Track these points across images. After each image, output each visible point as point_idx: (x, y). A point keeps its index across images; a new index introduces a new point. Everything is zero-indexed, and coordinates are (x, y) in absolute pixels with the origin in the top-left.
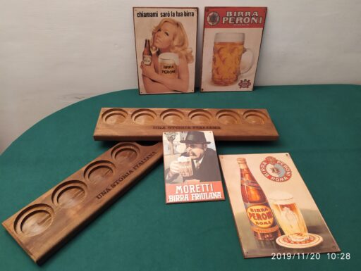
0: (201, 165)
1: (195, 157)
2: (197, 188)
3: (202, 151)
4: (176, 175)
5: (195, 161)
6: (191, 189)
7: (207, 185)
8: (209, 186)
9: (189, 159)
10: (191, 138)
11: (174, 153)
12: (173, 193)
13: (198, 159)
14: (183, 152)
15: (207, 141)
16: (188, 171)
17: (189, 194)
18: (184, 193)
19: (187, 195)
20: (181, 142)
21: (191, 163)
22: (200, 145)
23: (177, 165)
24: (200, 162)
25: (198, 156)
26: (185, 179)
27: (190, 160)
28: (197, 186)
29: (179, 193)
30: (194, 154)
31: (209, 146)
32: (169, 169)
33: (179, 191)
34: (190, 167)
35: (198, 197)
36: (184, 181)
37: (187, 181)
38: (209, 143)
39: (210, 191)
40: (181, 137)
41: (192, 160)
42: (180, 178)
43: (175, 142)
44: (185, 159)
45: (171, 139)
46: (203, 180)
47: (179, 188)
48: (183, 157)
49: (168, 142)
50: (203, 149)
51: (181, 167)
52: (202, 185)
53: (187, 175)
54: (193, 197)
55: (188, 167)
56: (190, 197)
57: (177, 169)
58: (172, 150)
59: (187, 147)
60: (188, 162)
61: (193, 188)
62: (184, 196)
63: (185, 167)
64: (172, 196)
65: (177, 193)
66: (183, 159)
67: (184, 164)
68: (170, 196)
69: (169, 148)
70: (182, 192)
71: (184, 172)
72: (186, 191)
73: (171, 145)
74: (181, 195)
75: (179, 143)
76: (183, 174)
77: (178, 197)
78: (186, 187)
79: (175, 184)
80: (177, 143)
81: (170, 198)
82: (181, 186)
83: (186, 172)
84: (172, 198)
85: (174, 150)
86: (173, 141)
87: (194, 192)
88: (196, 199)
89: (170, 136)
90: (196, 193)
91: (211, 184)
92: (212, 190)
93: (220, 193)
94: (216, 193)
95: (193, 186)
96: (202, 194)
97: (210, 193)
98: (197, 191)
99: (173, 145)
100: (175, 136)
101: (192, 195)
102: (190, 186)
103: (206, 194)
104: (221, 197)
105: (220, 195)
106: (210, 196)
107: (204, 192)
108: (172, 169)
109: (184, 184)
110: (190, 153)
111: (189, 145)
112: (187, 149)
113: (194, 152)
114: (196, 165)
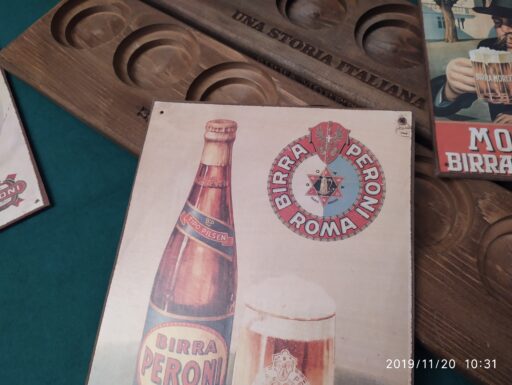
4: (467, 98)
11: (456, 35)
12: (462, 146)
14: (485, 35)
16: (505, 89)
18: (494, 151)
19: (508, 158)
20: (477, 9)
29: (481, 149)
32: (443, 78)
33: (480, 144)
37: (505, 117)
42: (481, 106)
43: (456, 10)
44: (492, 56)
45: (445, 2)
47: (477, 133)
48: (482, 49)
49: (438, 10)
51: (481, 76)
53: (504, 99)
55: (504, 78)
58: (449, 30)
59: (498, 25)
60: (505, 65)
62: (499, 160)
63: (496, 78)
64: (457, 155)
65: (473, 147)
66: (485, 55)
67: (491, 70)
68: (449, 155)
69: (440, 23)
70: (489, 148)
71: (493, 91)
72: (504, 144)
73: (446, 17)
74: (486, 157)
75: (472, 12)
76: (491, 95)
77: (475, 159)
78: (501, 134)
79: (466, 123)
80: (464, 13)
81: (451, 162)
82: (484, 131)
83: (497, 91)
84: (458, 161)
85: (455, 30)
86: (452, 6)
99: (452, 18)
108: (454, 79)
109: (495, 123)
110: (509, 40)
111: (504, 20)
112: (499, 30)
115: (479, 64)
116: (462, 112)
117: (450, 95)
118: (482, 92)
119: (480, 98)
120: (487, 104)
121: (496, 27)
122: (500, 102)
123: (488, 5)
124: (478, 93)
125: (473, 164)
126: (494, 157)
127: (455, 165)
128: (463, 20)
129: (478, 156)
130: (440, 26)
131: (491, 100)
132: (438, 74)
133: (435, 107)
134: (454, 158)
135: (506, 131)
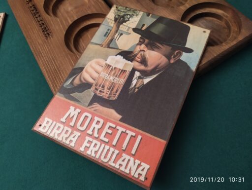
1: (142, 67)
2: (106, 130)
3: (163, 60)
4: (88, 85)
5: (137, 74)
6: (94, 125)
7: (130, 133)
8: (133, 138)
9: (129, 66)
11: (110, 44)
12: (56, 118)
13: (145, 74)
14: (127, 49)
15: (187, 46)
16: (111, 88)
17: (83, 134)
18: (74, 128)
19: (78, 134)
20: (135, 30)
21: (127, 74)
22: (166, 49)
23: (99, 69)
24: (147, 80)
25: (149, 68)
26: (96, 99)
27: (129, 69)
28: (109, 124)
29: (67, 123)
30: (144, 61)
31: (184, 57)
34: (122, 81)
35: (93, 150)
36: (91, 103)
37: (97, 106)
38: (190, 51)
39: (127, 151)
41: (134, 70)
43: (123, 28)
44: (121, 63)
45: (120, 20)
47: (73, 111)
49: (112, 24)
50: (168, 57)
51: (104, 75)
52: (121, 129)
53: (105, 94)
54: (86, 144)
55: (117, 80)
56: (81, 140)
57: (95, 75)
58: (110, 38)
59: (140, 43)
60: (123, 71)
61: (97, 127)
62: (72, 133)
63: (112, 78)
64: (51, 121)
65: (63, 120)
66: (117, 62)
67: (113, 72)
68: (47, 119)
69: (107, 32)
70: (72, 124)
71: (103, 87)
72: (82, 125)
73: (113, 30)
74: (66, 128)
75: (131, 31)
76: (100, 88)
77: (59, 128)
78: (86, 117)
79: (72, 102)
80: (125, 30)
81: (44, 124)
82: (78, 110)
83: (106, 88)
84: (48, 126)
85: (112, 40)
86: (122, 23)
87: (96, 135)
88: (89, 152)
89: (122, 14)
90: (97, 138)
91: (139, 137)
92: (133, 152)
93: (147, 167)
94: (138, 162)
95: (102, 121)
96: (107, 147)
97: (124, 156)
98: (102, 137)
99: (116, 31)
100: (131, 16)
101: (88, 138)
102: (96, 119)
103: (117, 152)
104: (142, 178)
105: (144, 173)
106: (120, 162)
107: (114, 146)
108: (87, 72)
109: (88, 109)
110: (139, 56)
111: (147, 41)
112: (139, 46)
113: (147, 56)
114: (134, 82)
115: (109, 66)
116: (75, 95)
117: (77, 81)
118: (96, 85)
119: (92, 89)
120: (93, 94)
121: (137, 44)
122: (102, 95)
123: (144, 28)
124: (94, 85)
125: (55, 131)
126: (70, 130)
127: (45, 127)
128: (121, 34)
129: (62, 126)
130: (105, 36)
131: (98, 92)
132: (81, 66)
133: (63, 86)
134: (48, 122)
135: (90, 116)
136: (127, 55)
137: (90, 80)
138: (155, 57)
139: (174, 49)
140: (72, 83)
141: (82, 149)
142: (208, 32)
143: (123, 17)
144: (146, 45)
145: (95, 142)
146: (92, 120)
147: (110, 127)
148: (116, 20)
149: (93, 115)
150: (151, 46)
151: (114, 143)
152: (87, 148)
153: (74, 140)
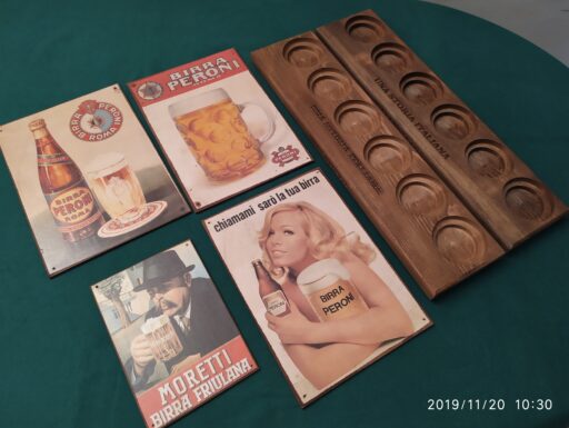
0: (191, 320)
1: (175, 310)
2: (200, 372)
3: (183, 291)
4: (152, 364)
5: (177, 318)
6: (188, 379)
7: (216, 356)
8: (221, 356)
9: (165, 318)
10: (154, 272)
11: (130, 320)
12: (158, 407)
13: (181, 312)
14: (147, 309)
16: (170, 345)
17: (189, 392)
18: (179, 397)
19: (186, 397)
20: (136, 289)
21: (170, 325)
22: (175, 281)
23: (145, 344)
24: (188, 315)
25: (180, 305)
26: (169, 365)
27: (168, 320)
28: (198, 367)
29: (169, 401)
30: (171, 305)
31: (194, 274)
32: (131, 359)
33: (168, 397)
34: (172, 334)
35: (207, 391)
36: (169, 370)
37: (176, 367)
38: (192, 267)
39: (226, 366)
40: (131, 279)
41: (171, 318)
42: (160, 367)
43: (123, 298)
44: (155, 323)
45: (114, 294)
46: (205, 350)
47: (163, 390)
48: (150, 321)
49: (110, 303)
50: (184, 285)
51: (154, 344)
52: (208, 361)
53: (172, 353)
54: (198, 395)
55: (168, 337)
56: (192, 397)
57: (147, 351)
58: (123, 316)
59: (153, 296)
60: (165, 326)
61: (193, 377)
62: (181, 401)
63: (163, 339)
64: (157, 414)
65: (164, 402)
66: (152, 325)
67: (159, 335)
68: (152, 417)
69: (115, 314)
70: (174, 396)
71: (164, 351)
72: (181, 389)
73: (118, 306)
74: (174, 404)
75: (133, 294)
76: (163, 355)
77: (168, 410)
78: (178, 382)
79: (155, 386)
80: (128, 297)
81: (155, 422)
82: (167, 385)
83: (167, 350)
84: (159, 419)
85: (127, 315)
86: (119, 295)
87: (197, 382)
88: (206, 396)
89: (109, 288)
90: (201, 383)
91: (224, 351)
92: (230, 362)
93: (245, 360)
94: (238, 364)
95: (191, 371)
96: (213, 380)
97: (227, 370)
98: (203, 378)
99: (122, 306)
100: (119, 282)
101: (195, 391)
102: (186, 374)
103: (221, 375)
104: (250, 368)
105: (247, 365)
106: (229, 376)
107: (217, 373)
108: (138, 357)
109: (172, 376)
110: (162, 305)
111: (155, 289)
113: (169, 299)
114: (181, 324)
115: (150, 334)
116: (151, 379)
117: (139, 371)
118: (157, 356)
119: (158, 361)
121: (152, 298)
123: (142, 282)
125: (167, 414)
126: (177, 401)
127: (158, 422)
128: (130, 303)
129: (169, 407)
130: (116, 317)
134: (156, 417)
135: (180, 378)
136: (154, 312)
137: (150, 358)
138: (175, 294)
139: (181, 276)
140: (137, 376)
141: (199, 400)
142: (189, 242)
143: (113, 289)
144: (159, 292)
145: (201, 387)
146: (184, 379)
147: (200, 368)
148: (109, 297)
149: (181, 375)
150: (163, 289)
151: (214, 372)
152: (202, 396)
153: (188, 402)
